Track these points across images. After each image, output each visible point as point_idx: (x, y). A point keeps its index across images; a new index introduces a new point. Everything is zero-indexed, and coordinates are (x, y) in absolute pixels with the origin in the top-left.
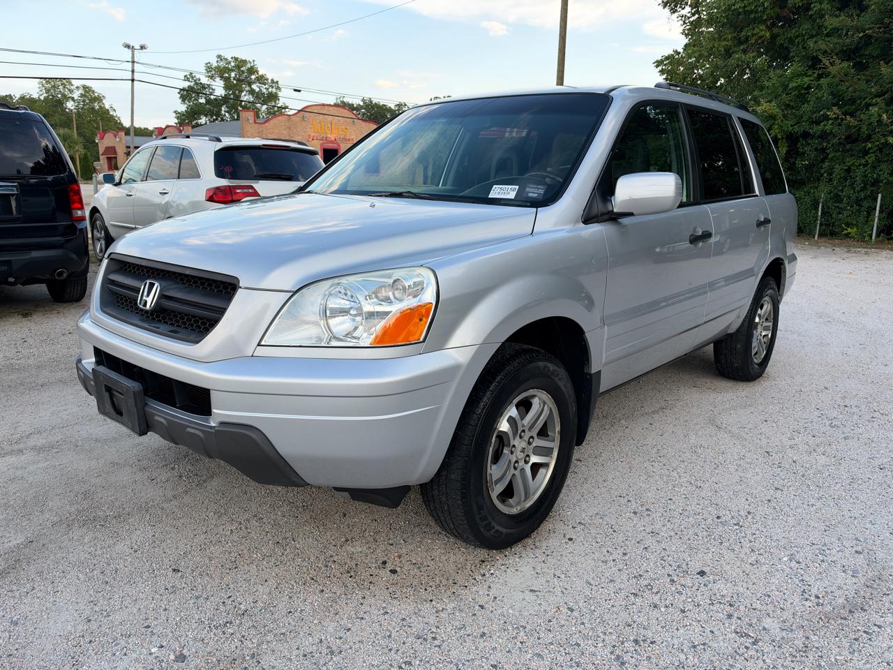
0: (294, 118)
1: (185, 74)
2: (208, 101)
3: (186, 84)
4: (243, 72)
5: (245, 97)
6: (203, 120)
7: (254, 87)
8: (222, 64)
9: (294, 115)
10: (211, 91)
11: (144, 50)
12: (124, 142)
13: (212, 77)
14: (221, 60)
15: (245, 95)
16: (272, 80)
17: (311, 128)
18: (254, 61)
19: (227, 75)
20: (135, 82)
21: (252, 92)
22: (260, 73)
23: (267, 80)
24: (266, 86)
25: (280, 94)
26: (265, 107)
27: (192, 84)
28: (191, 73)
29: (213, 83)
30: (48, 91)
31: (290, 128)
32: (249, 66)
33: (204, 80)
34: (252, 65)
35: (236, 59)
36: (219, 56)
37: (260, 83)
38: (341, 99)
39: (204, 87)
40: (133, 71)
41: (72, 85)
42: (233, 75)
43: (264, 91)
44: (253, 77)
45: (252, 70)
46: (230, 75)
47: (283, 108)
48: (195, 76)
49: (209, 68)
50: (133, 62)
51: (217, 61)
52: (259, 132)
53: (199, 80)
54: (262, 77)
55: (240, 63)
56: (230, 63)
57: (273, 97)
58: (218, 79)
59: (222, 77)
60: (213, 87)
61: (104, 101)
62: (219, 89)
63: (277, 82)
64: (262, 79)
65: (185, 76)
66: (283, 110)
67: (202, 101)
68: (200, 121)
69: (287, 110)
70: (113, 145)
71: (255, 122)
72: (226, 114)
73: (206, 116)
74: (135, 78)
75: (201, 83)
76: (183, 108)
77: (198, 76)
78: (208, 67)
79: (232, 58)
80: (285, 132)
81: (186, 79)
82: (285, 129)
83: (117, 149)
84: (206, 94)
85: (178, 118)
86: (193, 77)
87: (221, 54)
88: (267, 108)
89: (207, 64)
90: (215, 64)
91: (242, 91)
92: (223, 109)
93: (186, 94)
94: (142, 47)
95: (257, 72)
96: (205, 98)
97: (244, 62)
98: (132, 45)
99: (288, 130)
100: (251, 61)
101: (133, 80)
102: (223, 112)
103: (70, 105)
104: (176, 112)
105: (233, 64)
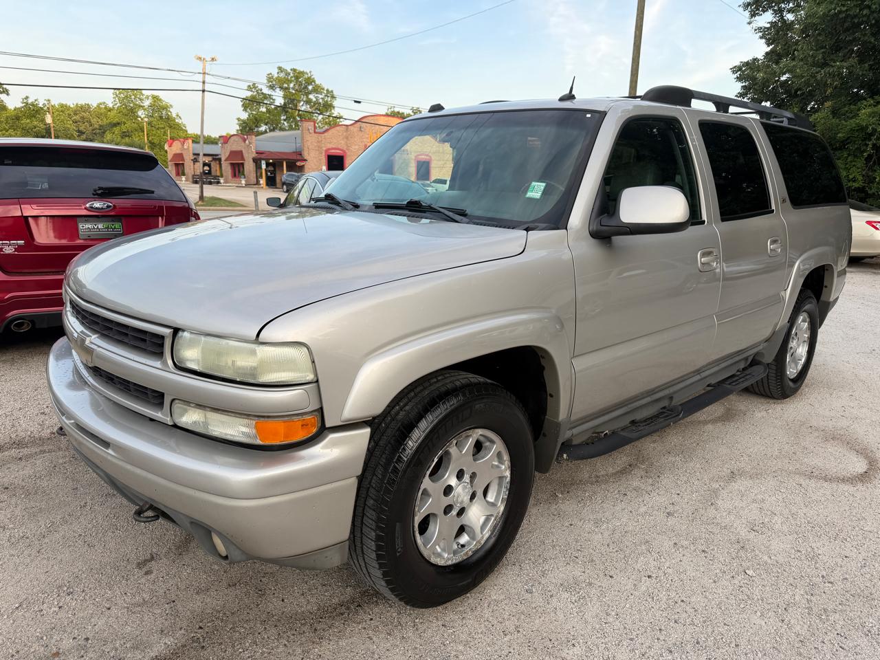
0: (351, 128)
1: (249, 84)
2: (268, 111)
3: (249, 94)
4: (300, 82)
5: (303, 107)
6: (263, 128)
7: (311, 96)
8: (282, 75)
9: (351, 125)
10: (272, 100)
11: (214, 62)
12: (191, 149)
13: (272, 87)
14: (282, 72)
15: (303, 105)
16: (327, 90)
17: (367, 138)
18: (310, 72)
19: (286, 86)
20: (206, 93)
21: (308, 102)
22: (317, 83)
23: (323, 89)
24: (322, 96)
25: (335, 103)
26: (321, 116)
27: (254, 94)
28: (254, 84)
29: (273, 93)
30: (121, 101)
31: (347, 138)
32: (306, 76)
33: (266, 91)
34: (309, 75)
35: (294, 70)
36: (280, 68)
37: (316, 93)
38: (392, 110)
39: (266, 96)
40: (204, 82)
41: (143, 95)
42: (292, 85)
43: (321, 101)
44: (310, 87)
45: (310, 81)
46: (288, 85)
47: (340, 118)
48: (257, 87)
50: (204, 73)
51: (278, 73)
52: (318, 142)
53: (261, 90)
54: (318, 86)
55: (298, 75)
56: (288, 74)
57: (328, 106)
58: (278, 90)
59: (281, 88)
60: (274, 97)
61: (171, 110)
62: (279, 98)
63: (332, 91)
64: (317, 89)
65: (249, 86)
66: (338, 120)
67: (263, 110)
68: (260, 129)
69: (341, 120)
70: (180, 152)
71: (315, 132)
72: (285, 123)
73: (266, 124)
74: (206, 89)
75: (262, 93)
76: (245, 116)
77: (260, 87)
78: (270, 78)
79: (291, 70)
80: (343, 142)
81: (249, 88)
82: (343, 139)
83: (184, 156)
84: (266, 104)
86: (255, 88)
88: (323, 118)
89: (268, 75)
90: (276, 75)
91: (299, 101)
92: (282, 118)
93: (249, 103)
94: (213, 59)
95: (314, 81)
96: (266, 108)
97: (303, 73)
98: (203, 57)
99: (345, 140)
100: (308, 72)
101: (204, 91)
102: (282, 122)
103: (141, 113)
104: (238, 119)
105: (292, 75)
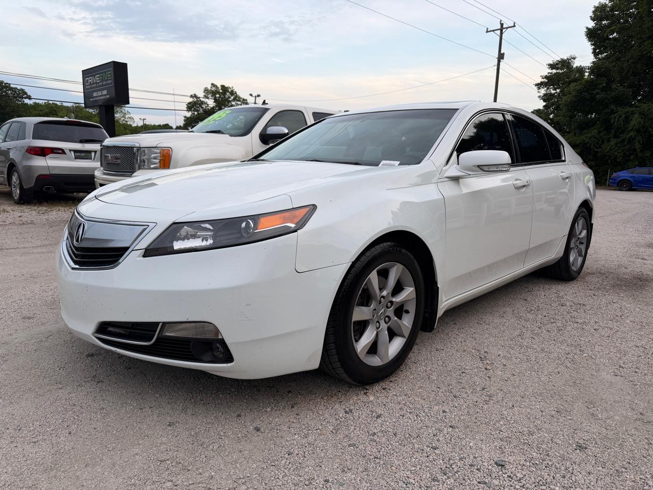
1: (191, 94)
3: (191, 100)
4: (226, 94)
7: (233, 103)
8: (214, 89)
10: (206, 105)
11: (259, 97)
13: (208, 98)
14: (214, 86)
16: (244, 100)
18: (233, 87)
19: (217, 96)
23: (241, 98)
27: (195, 100)
28: (195, 94)
32: (230, 90)
33: (202, 99)
34: (232, 89)
35: (223, 86)
36: (212, 84)
37: (237, 101)
39: (202, 103)
44: (232, 97)
45: (232, 93)
48: (197, 96)
49: (206, 90)
51: (211, 87)
53: (199, 98)
54: (236, 96)
55: (225, 89)
56: (218, 88)
58: (211, 98)
59: (214, 97)
60: (208, 103)
62: (211, 103)
63: (246, 100)
64: (237, 98)
67: (201, 111)
75: (200, 100)
76: (189, 114)
77: (199, 96)
79: (220, 86)
81: (191, 96)
84: (203, 107)
85: (185, 120)
86: (195, 96)
87: (213, 83)
89: (205, 88)
90: (210, 89)
93: (190, 107)
95: (236, 93)
96: (203, 110)
97: (227, 88)
100: (231, 87)
104: (185, 117)
105: (220, 89)
